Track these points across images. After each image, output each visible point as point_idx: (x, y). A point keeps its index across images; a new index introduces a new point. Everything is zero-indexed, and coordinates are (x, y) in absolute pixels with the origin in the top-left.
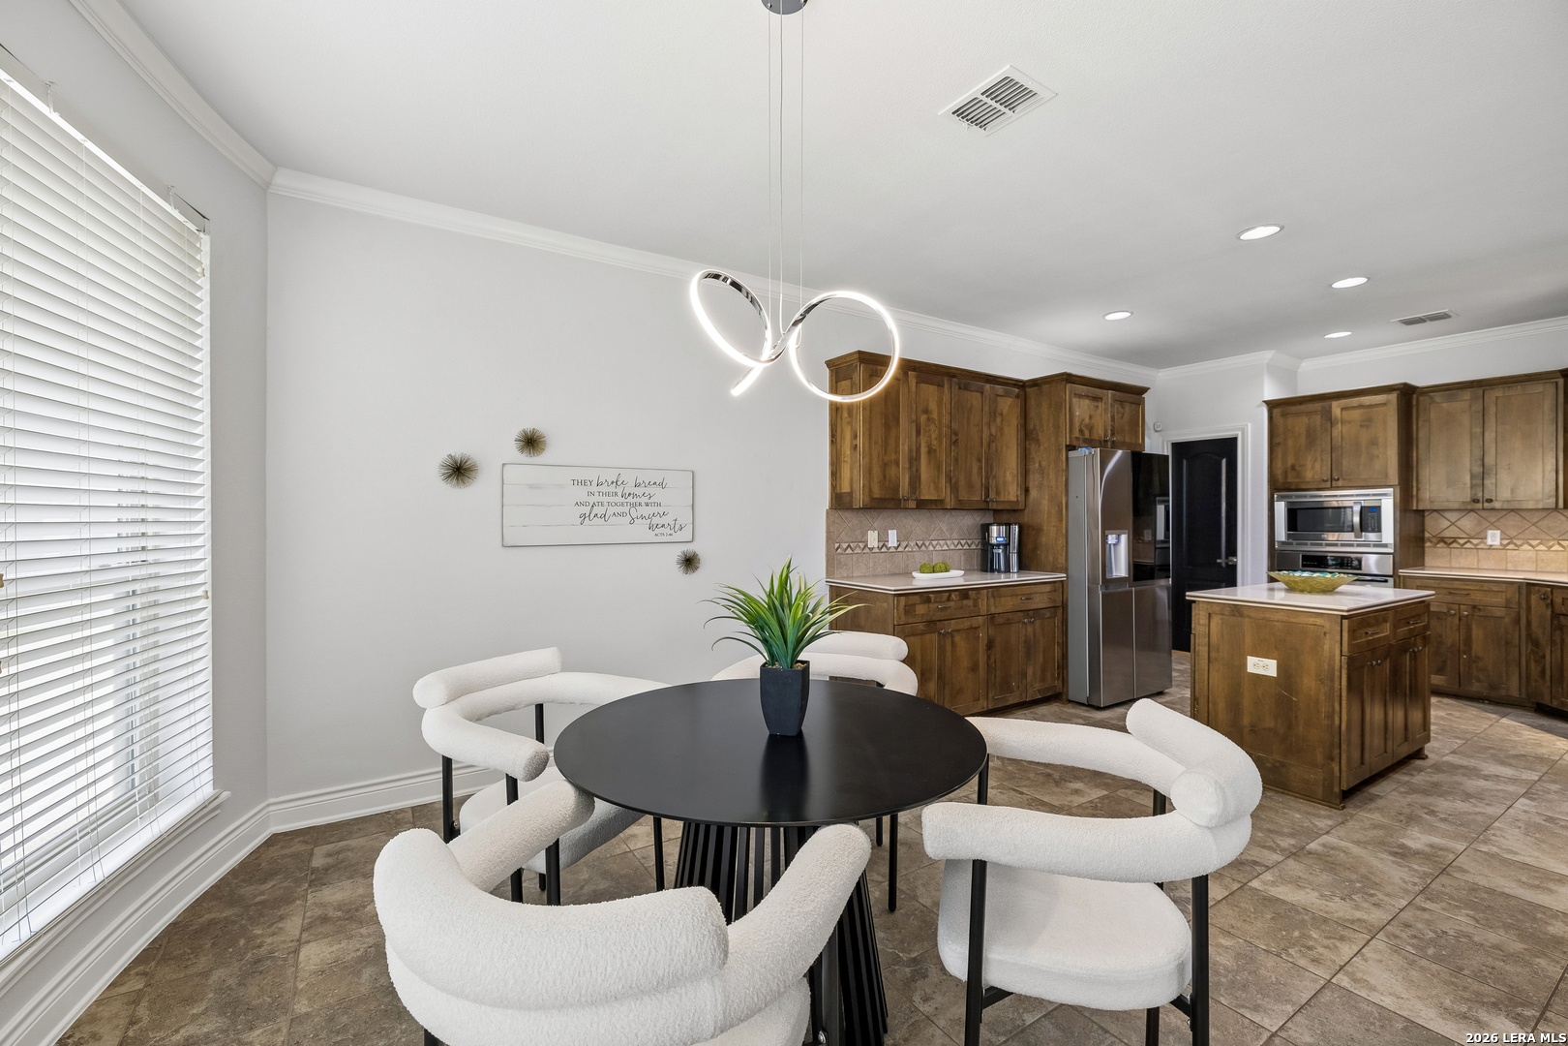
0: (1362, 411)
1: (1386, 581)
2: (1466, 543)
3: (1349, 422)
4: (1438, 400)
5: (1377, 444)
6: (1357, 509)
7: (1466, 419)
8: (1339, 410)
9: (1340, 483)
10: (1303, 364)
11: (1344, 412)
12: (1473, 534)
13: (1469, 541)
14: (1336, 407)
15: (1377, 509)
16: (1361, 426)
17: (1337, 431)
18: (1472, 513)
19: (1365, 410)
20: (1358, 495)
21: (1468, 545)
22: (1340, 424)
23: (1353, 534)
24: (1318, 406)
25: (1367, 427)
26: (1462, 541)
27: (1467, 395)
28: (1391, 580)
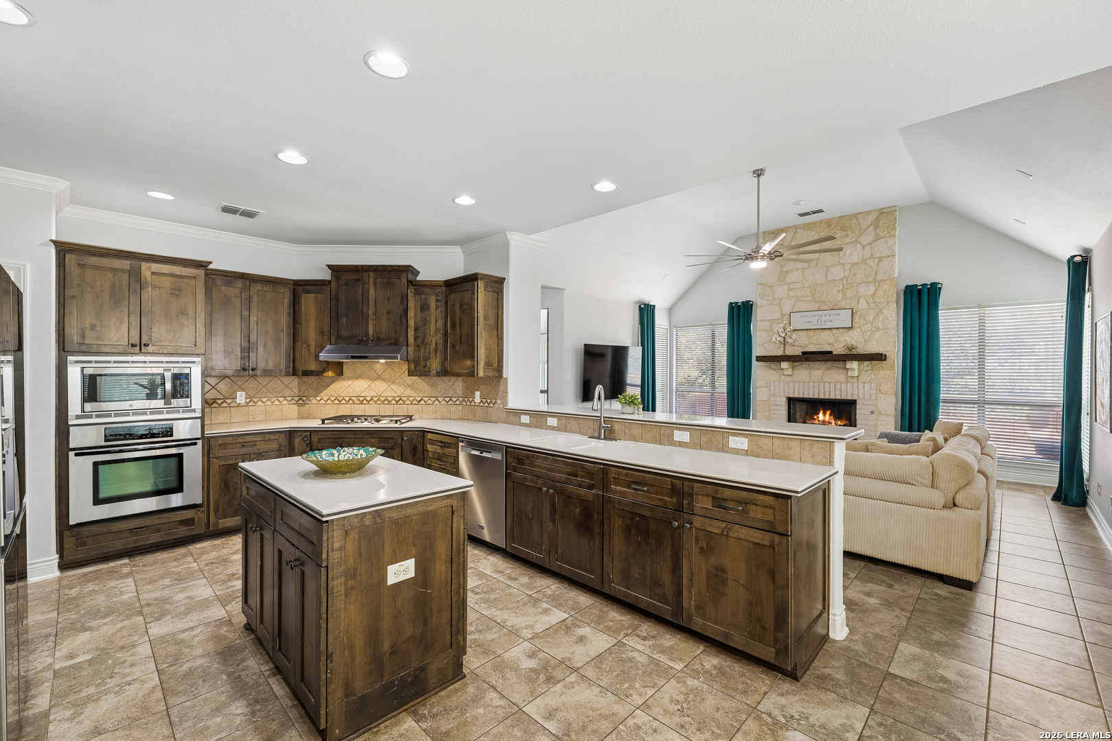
0: (172, 279)
1: (196, 444)
2: (222, 403)
3: (160, 288)
4: (218, 282)
5: (187, 315)
6: (168, 375)
7: (237, 302)
8: (149, 273)
9: (150, 349)
10: (67, 209)
11: (154, 277)
12: (227, 395)
13: (225, 402)
14: (147, 269)
15: (187, 376)
16: (171, 294)
17: (148, 293)
18: (226, 379)
19: (175, 279)
20: (167, 362)
21: (224, 405)
22: (150, 288)
23: (163, 401)
24: (126, 264)
25: (177, 295)
26: (219, 402)
27: (239, 284)
28: (200, 442)
